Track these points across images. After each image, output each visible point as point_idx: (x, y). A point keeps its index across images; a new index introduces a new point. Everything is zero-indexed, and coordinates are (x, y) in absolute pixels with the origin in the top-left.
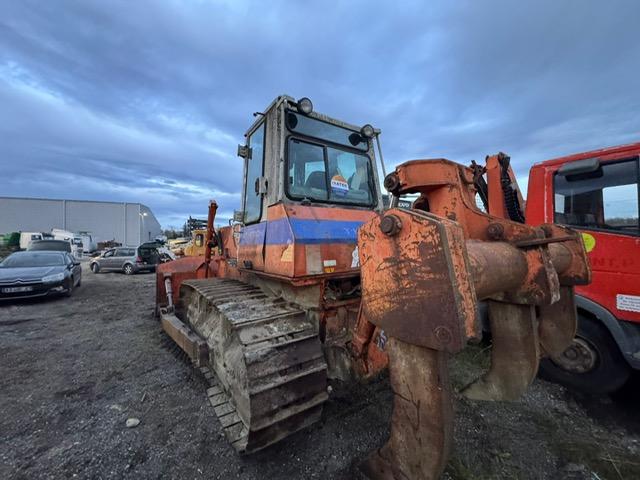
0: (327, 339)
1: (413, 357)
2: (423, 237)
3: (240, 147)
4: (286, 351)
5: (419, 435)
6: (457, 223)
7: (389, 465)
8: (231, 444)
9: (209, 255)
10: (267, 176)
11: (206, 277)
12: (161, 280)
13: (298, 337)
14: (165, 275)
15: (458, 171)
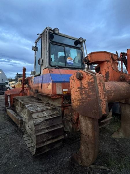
0: (64, 117)
1: (87, 121)
2: (89, 80)
3: (33, 47)
4: (49, 121)
5: (88, 147)
6: (101, 75)
7: (79, 157)
8: (30, 153)
9: (23, 88)
10: (42, 58)
11: (23, 95)
12: (6, 97)
13: (53, 116)
14: (8, 95)
15: (111, 56)
